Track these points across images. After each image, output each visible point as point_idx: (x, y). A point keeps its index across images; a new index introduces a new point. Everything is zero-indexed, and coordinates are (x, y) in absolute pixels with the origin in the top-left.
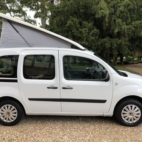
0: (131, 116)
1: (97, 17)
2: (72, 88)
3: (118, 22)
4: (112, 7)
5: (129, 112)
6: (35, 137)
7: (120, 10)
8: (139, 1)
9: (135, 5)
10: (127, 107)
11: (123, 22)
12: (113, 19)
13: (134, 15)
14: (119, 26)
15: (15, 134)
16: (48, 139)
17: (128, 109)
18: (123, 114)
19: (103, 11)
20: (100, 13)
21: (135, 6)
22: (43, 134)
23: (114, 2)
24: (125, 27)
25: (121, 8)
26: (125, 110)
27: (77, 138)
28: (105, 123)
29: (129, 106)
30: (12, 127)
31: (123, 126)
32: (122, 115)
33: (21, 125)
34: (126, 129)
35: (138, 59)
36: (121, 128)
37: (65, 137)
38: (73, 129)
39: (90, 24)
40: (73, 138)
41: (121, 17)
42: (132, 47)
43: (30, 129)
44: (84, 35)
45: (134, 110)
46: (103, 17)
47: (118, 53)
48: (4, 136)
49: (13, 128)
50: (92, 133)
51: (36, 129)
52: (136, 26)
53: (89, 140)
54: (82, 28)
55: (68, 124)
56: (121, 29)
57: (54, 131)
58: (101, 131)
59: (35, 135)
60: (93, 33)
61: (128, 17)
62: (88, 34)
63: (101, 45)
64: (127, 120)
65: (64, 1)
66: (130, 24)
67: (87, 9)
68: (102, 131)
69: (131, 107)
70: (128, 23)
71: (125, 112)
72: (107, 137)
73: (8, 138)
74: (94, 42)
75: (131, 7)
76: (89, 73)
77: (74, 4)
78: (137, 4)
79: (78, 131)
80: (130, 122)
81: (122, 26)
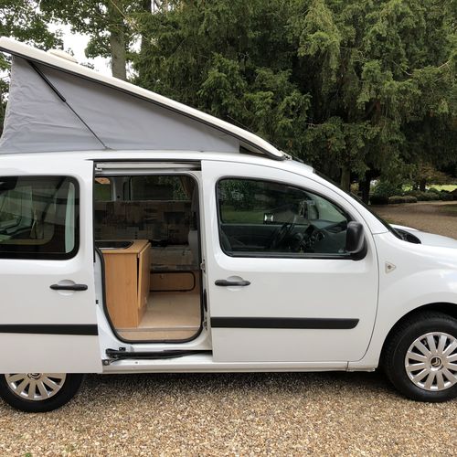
0: (437, 369)
1: (302, 55)
2: (247, 284)
3: (369, 71)
4: (348, 23)
5: (428, 355)
6: (133, 448)
7: (374, 32)
8: (432, 5)
9: (420, 17)
10: (422, 341)
11: (382, 70)
12: (352, 61)
13: (416, 49)
14: (373, 82)
15: (64, 439)
16: (178, 450)
17: (427, 346)
18: (412, 361)
19: (322, 34)
20: (314, 43)
21: (420, 21)
22: (157, 435)
23: (355, 6)
24: (391, 85)
25: (380, 27)
26: (415, 350)
27: (272, 445)
28: (350, 394)
29: (430, 336)
30: (49, 414)
31: (410, 402)
32: (407, 365)
33: (78, 408)
34: (422, 412)
35: (415, 189)
36: (406, 408)
37: (232, 444)
38: (251, 417)
39: (281, 78)
40: (257, 446)
41: (379, 55)
42: (410, 151)
43: (112, 422)
44: (258, 113)
45: (446, 347)
46: (322, 55)
47: (368, 169)
48: (26, 447)
49: (51, 418)
50: (315, 425)
51: (132, 421)
52: (424, 82)
53: (310, 451)
54: (253, 91)
55: (234, 401)
56: (377, 91)
57: (190, 424)
58: (342, 420)
59: (131, 440)
60: (288, 104)
61: (399, 55)
62: (272, 108)
63: (316, 143)
64: (423, 381)
65: (196, 3)
66: (405, 77)
67: (269, 27)
68: (346, 419)
69: (437, 338)
70: (399, 73)
71: (416, 356)
72: (366, 438)
73: (41, 453)
74: (292, 135)
75: (409, 22)
76: (292, 233)
77: (228, 14)
78: (425, 15)
79: (268, 423)
80: (434, 388)
81: (380, 84)
